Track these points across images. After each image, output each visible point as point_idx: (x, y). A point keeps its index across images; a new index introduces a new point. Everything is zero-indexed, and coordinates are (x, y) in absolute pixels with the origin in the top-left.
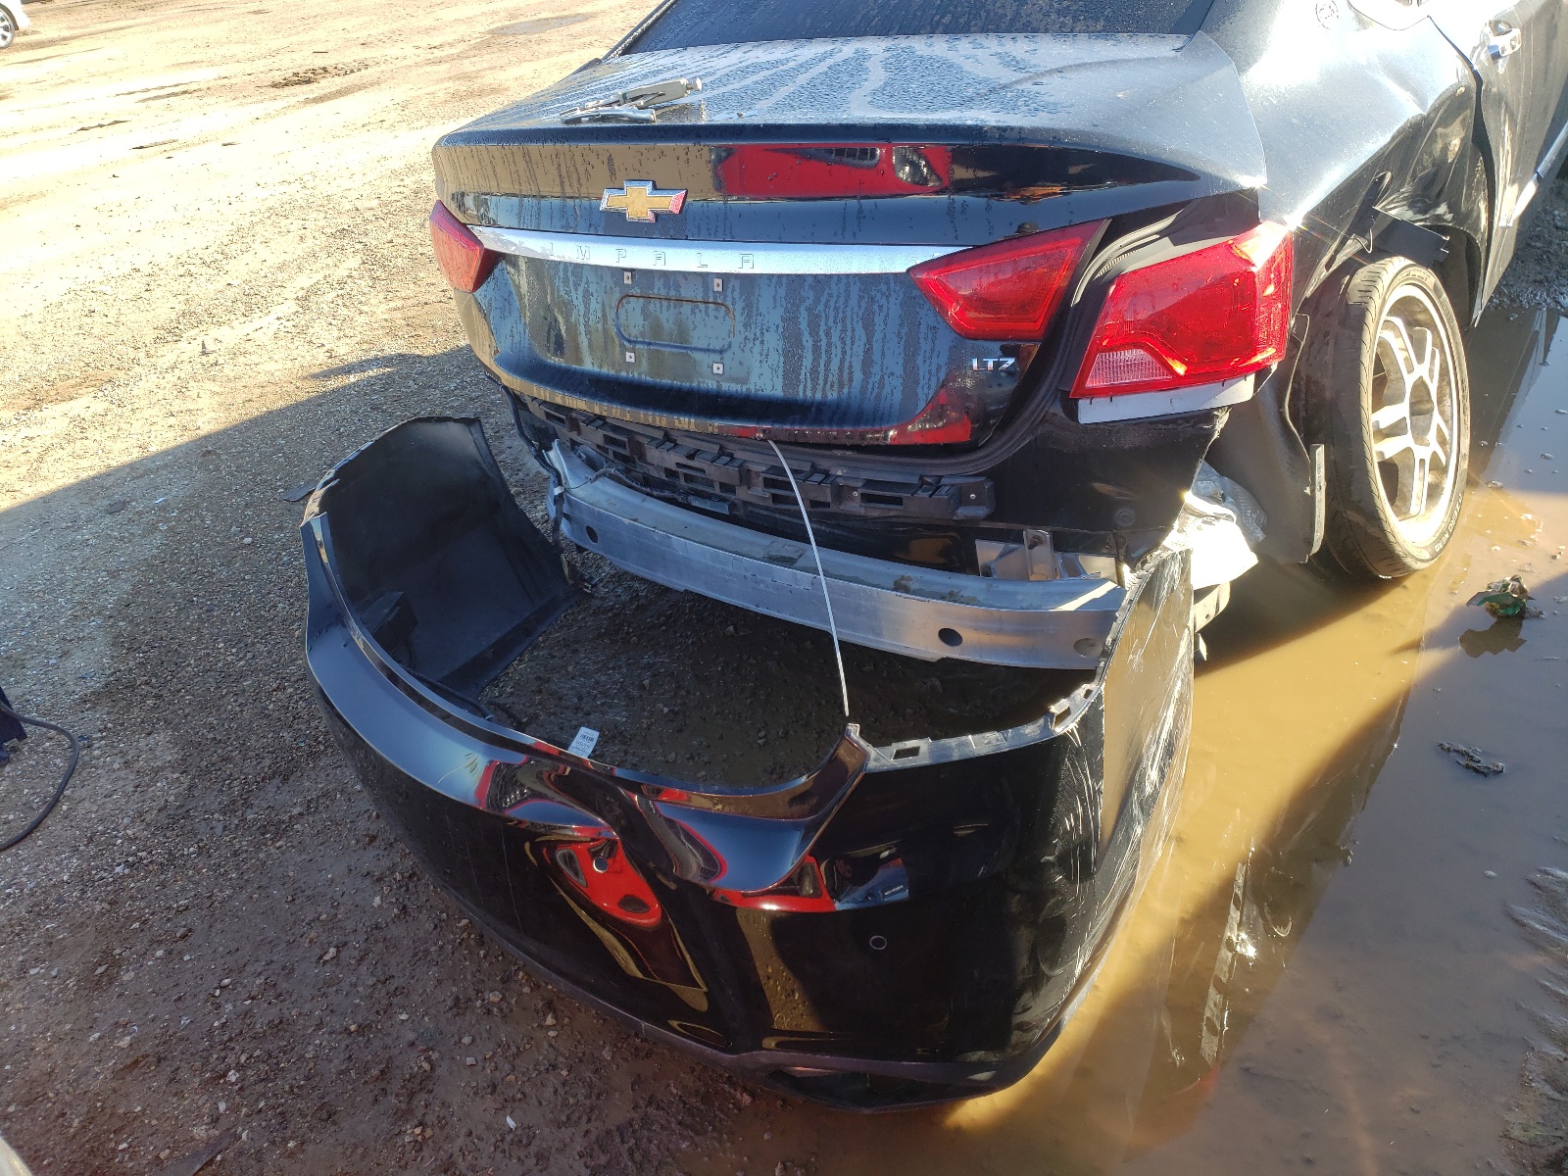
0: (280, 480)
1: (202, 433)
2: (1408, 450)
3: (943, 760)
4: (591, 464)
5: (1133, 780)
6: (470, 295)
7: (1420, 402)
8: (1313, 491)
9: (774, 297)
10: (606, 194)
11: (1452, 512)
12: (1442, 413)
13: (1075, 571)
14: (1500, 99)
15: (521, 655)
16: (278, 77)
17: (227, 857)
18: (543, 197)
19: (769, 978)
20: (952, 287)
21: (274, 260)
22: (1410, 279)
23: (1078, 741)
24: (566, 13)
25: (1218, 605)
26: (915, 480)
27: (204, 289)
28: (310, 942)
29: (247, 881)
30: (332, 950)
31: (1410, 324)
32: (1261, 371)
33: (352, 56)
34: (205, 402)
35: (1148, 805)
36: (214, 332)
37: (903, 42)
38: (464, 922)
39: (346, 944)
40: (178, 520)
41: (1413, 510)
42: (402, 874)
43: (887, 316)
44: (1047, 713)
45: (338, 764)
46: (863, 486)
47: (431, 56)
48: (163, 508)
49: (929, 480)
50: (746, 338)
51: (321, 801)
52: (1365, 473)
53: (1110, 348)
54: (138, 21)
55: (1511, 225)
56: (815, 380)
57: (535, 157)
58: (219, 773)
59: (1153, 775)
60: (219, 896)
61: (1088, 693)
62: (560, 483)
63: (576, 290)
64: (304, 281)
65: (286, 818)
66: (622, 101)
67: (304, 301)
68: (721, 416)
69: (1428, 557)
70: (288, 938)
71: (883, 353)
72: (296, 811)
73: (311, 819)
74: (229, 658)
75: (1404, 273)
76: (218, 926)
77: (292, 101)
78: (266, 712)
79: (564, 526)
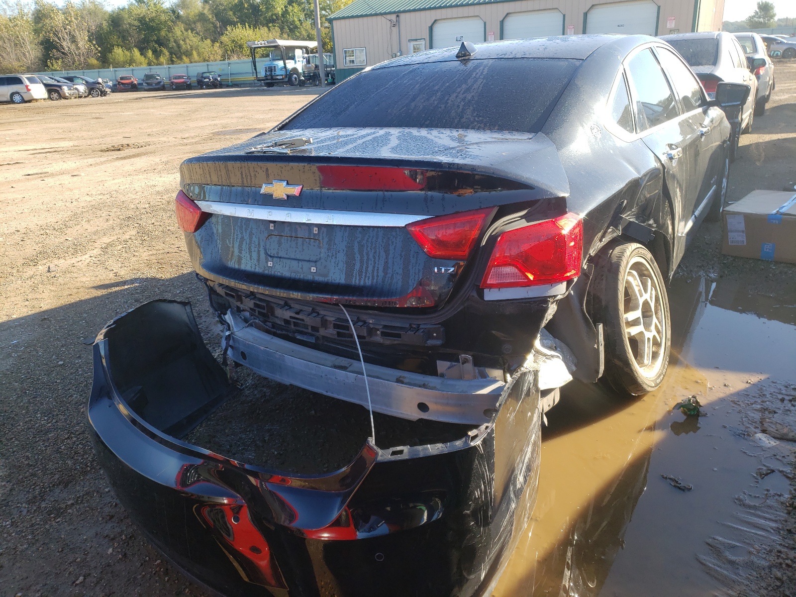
0: (82, 334)
1: (42, 310)
2: (641, 333)
3: (415, 457)
4: (246, 320)
5: (510, 479)
6: (192, 234)
7: (647, 311)
8: (598, 346)
9: (343, 237)
10: (264, 186)
11: (664, 365)
12: (657, 318)
13: (484, 376)
14: (674, 176)
15: (201, 423)
16: (104, 147)
17: (27, 527)
18: (233, 186)
19: (322, 587)
20: (426, 234)
21: (91, 229)
22: (639, 254)
23: (482, 450)
24: (250, 127)
25: (554, 400)
26: (407, 326)
27: (54, 241)
28: (69, 574)
29: (37, 540)
30: (81, 578)
31: (641, 275)
32: (569, 281)
33: (141, 140)
34: (46, 295)
35: (518, 493)
36: (56, 262)
37: (407, 130)
38: (159, 561)
39: (90, 574)
40: (24, 352)
41: (646, 362)
42: (126, 536)
43: (395, 247)
44: (466, 435)
45: (97, 477)
46: (382, 328)
47: (182, 142)
48: (16, 346)
49: (414, 326)
50: (328, 255)
51: (85, 497)
52: (622, 341)
53: (498, 265)
54: (36, 118)
55: (684, 235)
56: (360, 275)
57: (230, 168)
58: (29, 482)
59: (521, 479)
60: (20, 548)
61: (487, 427)
62: (229, 329)
63: (246, 232)
64: (106, 240)
65: (63, 506)
66: (274, 145)
67: (105, 249)
68: (314, 292)
69: (653, 385)
70: (57, 571)
71: (393, 263)
72: (69, 503)
73: (78, 507)
74: (42, 422)
75: (637, 251)
76: (18, 565)
77: (110, 158)
78: (60, 450)
79: (230, 352)
